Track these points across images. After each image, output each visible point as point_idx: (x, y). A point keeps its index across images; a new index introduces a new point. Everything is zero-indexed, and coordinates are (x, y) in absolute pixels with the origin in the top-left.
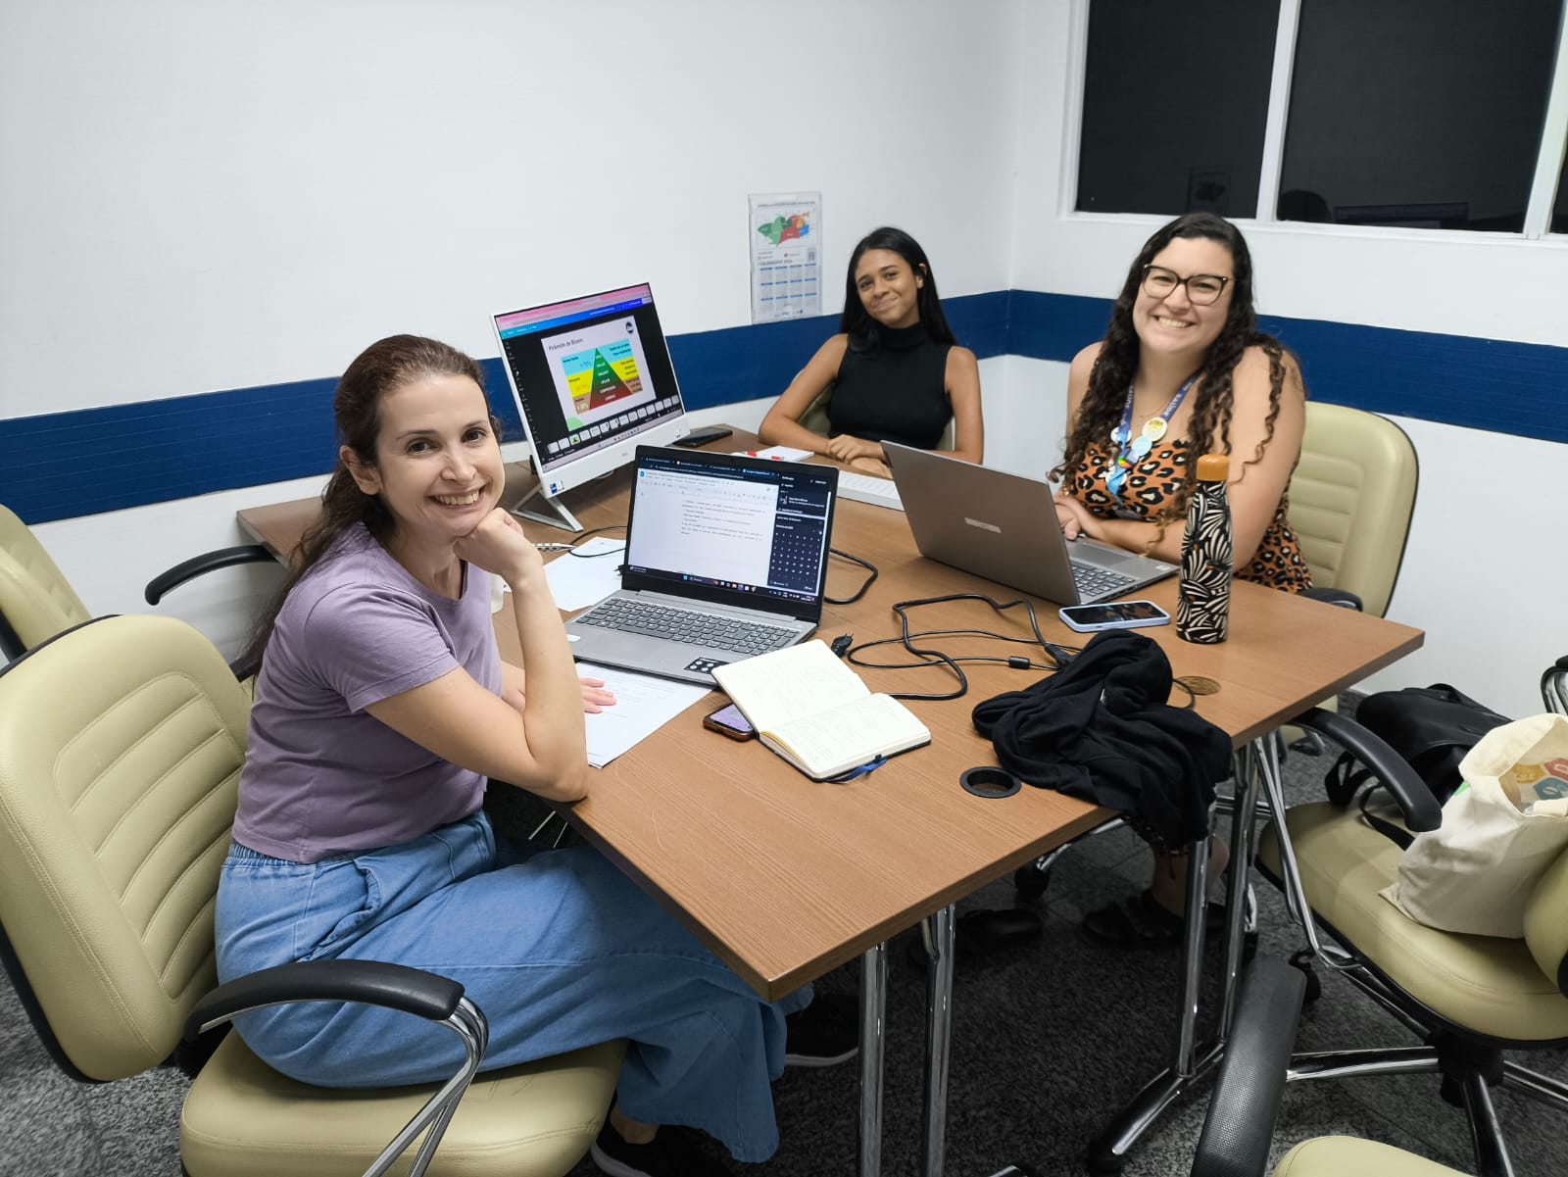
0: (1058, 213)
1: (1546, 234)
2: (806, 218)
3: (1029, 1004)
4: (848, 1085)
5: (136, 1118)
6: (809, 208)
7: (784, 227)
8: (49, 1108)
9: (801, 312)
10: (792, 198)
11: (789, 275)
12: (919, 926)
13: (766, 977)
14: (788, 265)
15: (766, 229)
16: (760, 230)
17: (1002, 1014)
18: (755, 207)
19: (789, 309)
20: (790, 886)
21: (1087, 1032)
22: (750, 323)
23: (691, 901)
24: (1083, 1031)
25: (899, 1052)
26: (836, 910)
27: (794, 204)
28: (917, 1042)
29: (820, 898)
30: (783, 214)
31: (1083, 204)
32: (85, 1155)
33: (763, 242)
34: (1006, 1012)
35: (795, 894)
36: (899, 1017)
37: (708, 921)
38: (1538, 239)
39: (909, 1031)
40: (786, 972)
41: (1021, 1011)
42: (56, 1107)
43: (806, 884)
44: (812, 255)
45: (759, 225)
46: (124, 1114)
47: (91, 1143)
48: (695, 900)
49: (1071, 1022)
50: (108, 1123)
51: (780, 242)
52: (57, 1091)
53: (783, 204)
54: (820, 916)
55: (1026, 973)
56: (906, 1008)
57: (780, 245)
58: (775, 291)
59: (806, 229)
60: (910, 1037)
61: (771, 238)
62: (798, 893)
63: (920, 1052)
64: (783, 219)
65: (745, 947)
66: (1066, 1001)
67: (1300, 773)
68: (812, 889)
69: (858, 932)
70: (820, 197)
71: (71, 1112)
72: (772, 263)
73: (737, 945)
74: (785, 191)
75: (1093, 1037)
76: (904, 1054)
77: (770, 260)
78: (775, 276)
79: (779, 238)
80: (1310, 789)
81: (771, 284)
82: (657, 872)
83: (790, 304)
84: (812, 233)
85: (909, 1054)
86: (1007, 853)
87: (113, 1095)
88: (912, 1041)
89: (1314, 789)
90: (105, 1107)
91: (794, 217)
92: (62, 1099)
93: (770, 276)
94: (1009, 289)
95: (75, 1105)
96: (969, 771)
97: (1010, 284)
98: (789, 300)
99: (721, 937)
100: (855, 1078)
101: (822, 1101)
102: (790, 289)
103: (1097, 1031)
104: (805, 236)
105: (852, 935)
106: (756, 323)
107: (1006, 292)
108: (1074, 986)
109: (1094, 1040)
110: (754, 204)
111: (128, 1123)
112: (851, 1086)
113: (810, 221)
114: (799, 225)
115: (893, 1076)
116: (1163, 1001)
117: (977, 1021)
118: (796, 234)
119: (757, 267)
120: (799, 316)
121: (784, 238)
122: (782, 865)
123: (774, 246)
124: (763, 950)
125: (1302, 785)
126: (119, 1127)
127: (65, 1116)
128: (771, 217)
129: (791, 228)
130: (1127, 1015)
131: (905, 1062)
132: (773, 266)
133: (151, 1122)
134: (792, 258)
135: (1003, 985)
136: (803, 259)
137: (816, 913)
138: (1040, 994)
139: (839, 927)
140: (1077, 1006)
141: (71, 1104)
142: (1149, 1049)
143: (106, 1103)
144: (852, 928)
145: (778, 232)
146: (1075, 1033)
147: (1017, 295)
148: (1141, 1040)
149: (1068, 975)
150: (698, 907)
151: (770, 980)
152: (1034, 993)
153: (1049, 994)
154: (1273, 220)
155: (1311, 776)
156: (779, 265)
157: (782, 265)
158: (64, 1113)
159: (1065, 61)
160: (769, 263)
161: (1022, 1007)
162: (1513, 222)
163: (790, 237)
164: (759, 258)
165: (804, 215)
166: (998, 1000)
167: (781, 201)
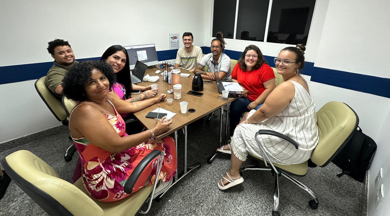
0: (210, 37)
6: (177, 35)
9: (176, 48)
11: (175, 43)
15: (172, 38)
30: (174, 36)
31: (213, 36)
32: (64, 166)
33: (171, 39)
38: (265, 43)
44: (178, 41)
47: (65, 164)
58: (173, 46)
59: (177, 38)
74: (174, 32)
93: (172, 44)
102: (175, 45)
106: (170, 50)
110: (170, 34)
119: (170, 43)
121: (174, 39)
128: (172, 36)
134: (175, 41)
136: (177, 41)
145: (173, 38)
147: (205, 47)
154: (235, 39)
160: (172, 42)
162: (263, 41)
167: (174, 34)
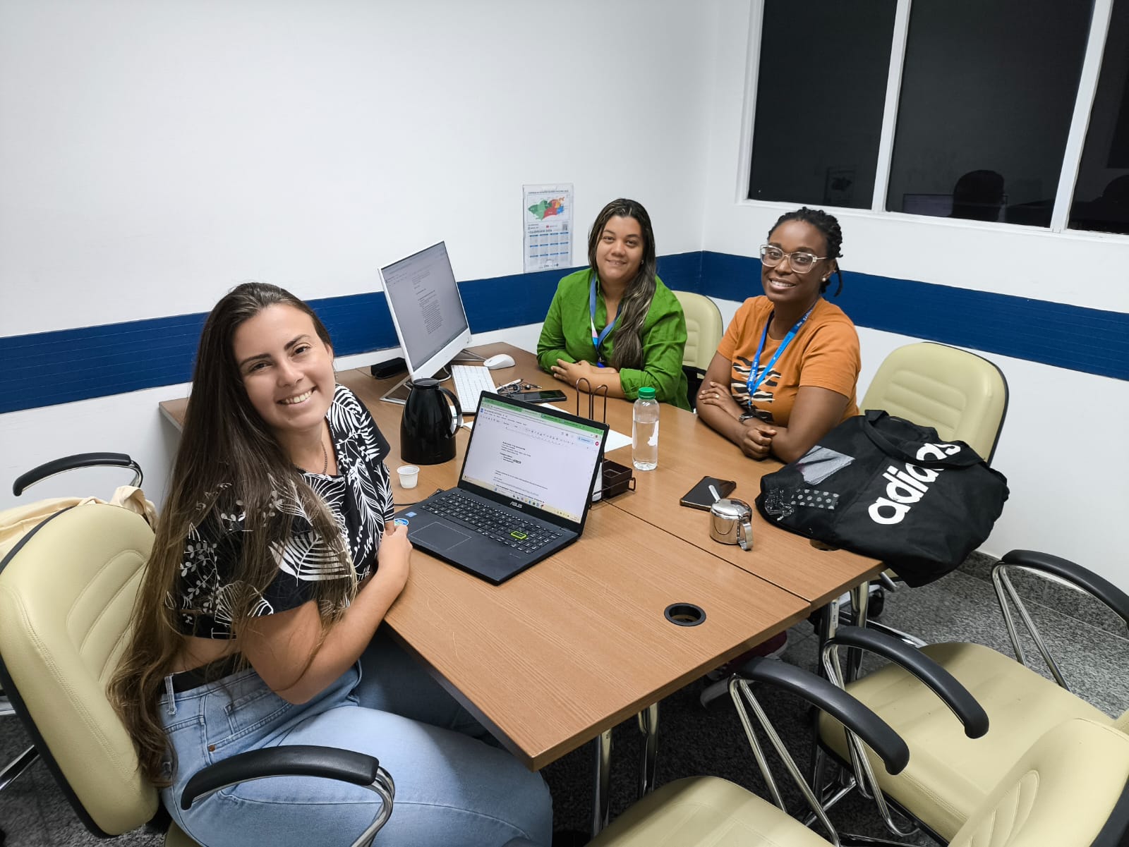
0: (736, 201)
1: (1065, 229)
2: (561, 202)
3: (710, 756)
4: (585, 814)
5: (80, 837)
6: (564, 195)
7: (546, 207)
8: (19, 828)
9: (557, 265)
10: (553, 188)
11: (550, 239)
12: (636, 717)
13: (530, 754)
14: (549, 233)
15: (534, 209)
16: (529, 209)
17: (692, 764)
18: (527, 193)
19: (549, 263)
20: (547, 689)
21: (750, 776)
22: (522, 273)
23: (479, 699)
24: (748, 776)
25: (620, 790)
26: (578, 707)
27: (553, 192)
28: (634, 784)
29: (567, 697)
30: (545, 199)
31: (753, 195)
33: (532, 218)
34: (695, 762)
35: (550, 695)
36: (620, 766)
37: (490, 714)
38: (1060, 233)
39: (628, 775)
40: (544, 751)
41: (706, 762)
42: (25, 827)
43: (558, 687)
44: (565, 227)
45: (529, 207)
46: (73, 833)
48: (482, 699)
49: (740, 770)
50: (61, 840)
51: (544, 217)
52: (24, 816)
53: (546, 192)
54: (567, 711)
55: (709, 734)
56: (626, 759)
57: (544, 220)
58: (539, 251)
59: (561, 209)
60: (628, 780)
61: (537, 215)
62: (553, 694)
63: (635, 791)
64: (546, 202)
65: (517, 734)
66: (737, 755)
67: (899, 593)
68: (562, 691)
69: (593, 723)
70: (573, 187)
71: (35, 831)
72: (538, 231)
73: (510, 731)
74: (547, 182)
75: (754, 780)
76: (624, 792)
77: (536, 230)
78: (540, 240)
79: (543, 215)
80: (905, 605)
81: (537, 246)
82: (456, 677)
83: (550, 260)
84: (565, 211)
85: (627, 792)
86: (695, 666)
87: (64, 820)
88: (630, 783)
89: (908, 604)
90: (59, 828)
91: (553, 200)
92: (28, 822)
93: (536, 241)
94: (701, 250)
95: (38, 826)
96: (670, 606)
97: (702, 247)
98: (549, 257)
99: (499, 725)
100: (590, 809)
101: (566, 825)
102: (550, 249)
103: (757, 776)
104: (561, 214)
105: (589, 725)
106: (527, 272)
107: (700, 252)
108: (742, 744)
109: (755, 783)
110: (527, 190)
111: (75, 840)
112: (587, 815)
113: (564, 203)
114: (557, 206)
115: (616, 808)
116: (803, 755)
117: (675, 769)
118: (555, 212)
119: (528, 235)
120: (556, 268)
121: (546, 214)
122: (541, 673)
123: (540, 220)
124: (528, 736)
125: (899, 602)
126: (69, 843)
127: (31, 834)
128: (538, 200)
129: (551, 208)
130: (778, 765)
131: (624, 797)
132: (539, 234)
133: (92, 839)
134: (552, 229)
135: (693, 743)
136: (560, 226)
137: (564, 708)
138: (718, 750)
139: (581, 719)
140: (744, 758)
141: (35, 826)
142: (793, 790)
143: (59, 826)
144: (589, 720)
145: (542, 210)
146: (742, 777)
147: (707, 255)
148: (788, 783)
149: (738, 736)
150: (484, 704)
151: (533, 757)
152: (714, 749)
153: (725, 750)
154: (882, 211)
155: (906, 595)
156: (543, 233)
157: (545, 233)
158: (30, 832)
159: (742, 97)
160: (535, 232)
161: (706, 759)
163: (551, 214)
164: (529, 228)
165: (560, 199)
166: (689, 754)
167: (545, 188)
